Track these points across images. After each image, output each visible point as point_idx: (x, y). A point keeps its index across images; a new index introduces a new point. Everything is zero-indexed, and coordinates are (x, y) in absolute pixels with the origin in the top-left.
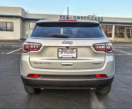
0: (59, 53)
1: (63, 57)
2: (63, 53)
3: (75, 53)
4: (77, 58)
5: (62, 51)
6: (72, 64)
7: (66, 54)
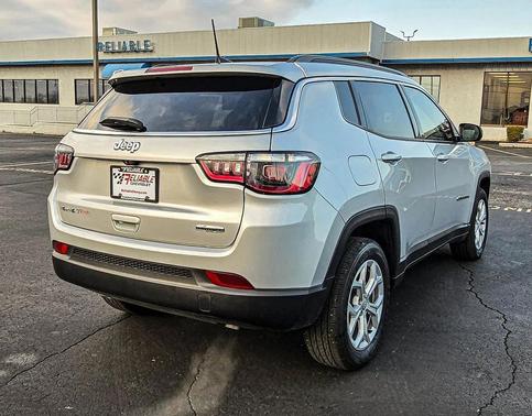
0: (115, 181)
1: (124, 194)
2: (124, 182)
3: (153, 185)
4: (160, 204)
5: (122, 173)
6: (137, 220)
7: (130, 187)
